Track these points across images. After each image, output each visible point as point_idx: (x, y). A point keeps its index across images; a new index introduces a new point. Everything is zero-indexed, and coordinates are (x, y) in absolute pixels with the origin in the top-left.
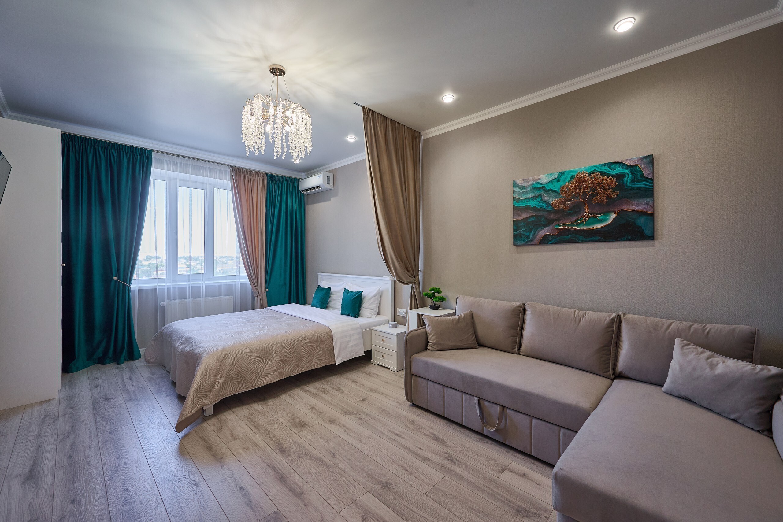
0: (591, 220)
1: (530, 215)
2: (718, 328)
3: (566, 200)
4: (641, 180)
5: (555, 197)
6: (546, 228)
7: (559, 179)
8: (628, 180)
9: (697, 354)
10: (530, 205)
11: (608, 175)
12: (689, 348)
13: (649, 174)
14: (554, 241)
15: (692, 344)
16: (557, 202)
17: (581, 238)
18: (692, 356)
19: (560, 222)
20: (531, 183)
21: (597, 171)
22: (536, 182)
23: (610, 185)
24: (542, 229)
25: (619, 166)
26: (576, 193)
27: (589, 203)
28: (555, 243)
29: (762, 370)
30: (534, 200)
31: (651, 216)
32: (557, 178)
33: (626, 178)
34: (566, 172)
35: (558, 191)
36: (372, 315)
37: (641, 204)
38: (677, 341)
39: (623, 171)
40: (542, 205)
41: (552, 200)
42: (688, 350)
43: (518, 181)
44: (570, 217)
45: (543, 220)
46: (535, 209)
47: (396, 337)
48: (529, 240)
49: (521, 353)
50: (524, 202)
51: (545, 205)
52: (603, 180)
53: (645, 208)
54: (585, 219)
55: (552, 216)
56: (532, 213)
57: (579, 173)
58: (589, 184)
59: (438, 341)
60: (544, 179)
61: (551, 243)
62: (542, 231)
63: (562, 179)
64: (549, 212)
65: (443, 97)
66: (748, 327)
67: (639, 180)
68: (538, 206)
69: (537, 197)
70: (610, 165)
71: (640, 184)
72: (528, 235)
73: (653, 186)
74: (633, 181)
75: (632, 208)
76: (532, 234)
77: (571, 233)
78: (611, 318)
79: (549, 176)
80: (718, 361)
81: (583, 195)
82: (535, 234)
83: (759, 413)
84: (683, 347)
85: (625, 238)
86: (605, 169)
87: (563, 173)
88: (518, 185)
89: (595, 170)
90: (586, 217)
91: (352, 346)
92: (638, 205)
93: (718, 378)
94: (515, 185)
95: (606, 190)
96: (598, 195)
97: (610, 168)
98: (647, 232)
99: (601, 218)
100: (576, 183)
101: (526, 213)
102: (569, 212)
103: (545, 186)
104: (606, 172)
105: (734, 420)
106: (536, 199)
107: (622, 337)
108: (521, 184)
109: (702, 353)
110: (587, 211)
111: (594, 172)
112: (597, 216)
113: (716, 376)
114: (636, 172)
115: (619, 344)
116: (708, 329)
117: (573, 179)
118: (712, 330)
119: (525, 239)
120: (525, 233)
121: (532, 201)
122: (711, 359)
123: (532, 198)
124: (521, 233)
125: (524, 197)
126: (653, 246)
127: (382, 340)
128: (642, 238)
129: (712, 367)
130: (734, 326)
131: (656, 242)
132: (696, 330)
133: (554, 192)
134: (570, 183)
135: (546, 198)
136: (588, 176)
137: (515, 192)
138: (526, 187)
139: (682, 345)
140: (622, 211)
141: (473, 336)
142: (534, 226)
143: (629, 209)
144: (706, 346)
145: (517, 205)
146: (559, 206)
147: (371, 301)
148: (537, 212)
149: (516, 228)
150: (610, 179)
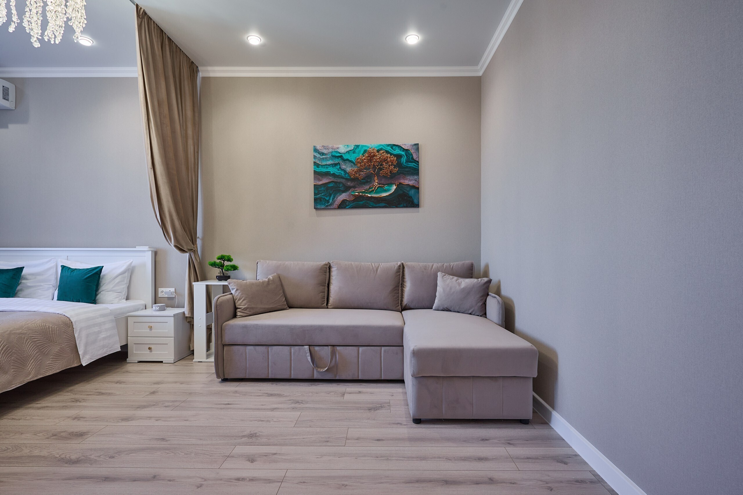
0: (379, 189)
1: (330, 181)
2: (456, 264)
3: (360, 170)
4: (412, 161)
5: (352, 166)
6: (344, 194)
7: (354, 151)
8: (404, 160)
9: (451, 279)
10: (330, 172)
11: (391, 154)
12: (446, 277)
13: (417, 158)
14: (350, 205)
15: (447, 275)
16: (353, 171)
17: (372, 204)
18: (448, 281)
19: (356, 189)
20: (331, 150)
21: (383, 149)
22: (335, 150)
23: (392, 162)
24: (341, 194)
25: (398, 148)
26: (368, 165)
27: (378, 175)
28: (352, 208)
29: (481, 280)
30: (333, 167)
31: (417, 189)
32: (353, 149)
33: (403, 158)
34: (360, 146)
35: (354, 161)
36: (120, 300)
37: (412, 180)
38: (439, 274)
39: (401, 153)
40: (340, 173)
41: (349, 168)
42: (446, 278)
43: (318, 147)
44: (364, 186)
45: (341, 186)
46: (334, 175)
47: (172, 319)
48: (329, 204)
49: (329, 307)
50: (324, 168)
51: (343, 173)
52: (387, 157)
53: (414, 183)
54: (375, 188)
55: (349, 184)
56: (331, 179)
57: (370, 149)
58: (377, 159)
59: (250, 305)
60: (342, 149)
61: (348, 207)
62: (340, 196)
63: (357, 151)
64: (346, 179)
65: (249, 36)
66: (470, 261)
67: (410, 161)
68: (337, 173)
69: (335, 165)
70: (393, 146)
71: (412, 165)
72: (328, 199)
73: (418, 167)
74: (407, 161)
75: (406, 182)
76: (331, 198)
77: (365, 199)
78: (398, 265)
79: (346, 147)
80: (461, 281)
81: (373, 168)
82: (334, 198)
83: (482, 305)
84: (443, 277)
85: (402, 206)
86: (389, 149)
87: (358, 146)
88: (318, 150)
89: (382, 148)
90: (375, 187)
91: (104, 338)
92: (410, 180)
93: (463, 290)
94: (316, 150)
95: (389, 166)
96: (384, 169)
97: (392, 149)
98: (415, 201)
99: (386, 188)
100: (368, 157)
101: (326, 179)
102: (363, 181)
103: (343, 155)
104: (390, 151)
105: (470, 314)
106: (335, 166)
107: (405, 279)
108: (321, 150)
109: (453, 278)
110: (376, 182)
111: (381, 149)
112: (384, 187)
113: (462, 289)
114: (409, 154)
115: (404, 285)
116: (452, 266)
117: (366, 153)
118: (454, 265)
119: (325, 203)
120: (325, 198)
121: (332, 167)
122: (458, 281)
123: (331, 165)
124: (322, 198)
125: (324, 163)
126: (418, 212)
127: (149, 327)
128: (412, 206)
129: (459, 284)
130: (463, 262)
131: (420, 209)
132: (446, 266)
133: (351, 162)
134: (363, 157)
135: (344, 167)
136: (377, 152)
137: (315, 157)
138: (326, 154)
139: (442, 276)
140: (400, 183)
141: (283, 298)
142: (333, 192)
143: (404, 183)
144: (453, 274)
145: (317, 169)
146: (354, 174)
147: (117, 280)
148: (336, 179)
149: (316, 192)
150: (392, 158)
